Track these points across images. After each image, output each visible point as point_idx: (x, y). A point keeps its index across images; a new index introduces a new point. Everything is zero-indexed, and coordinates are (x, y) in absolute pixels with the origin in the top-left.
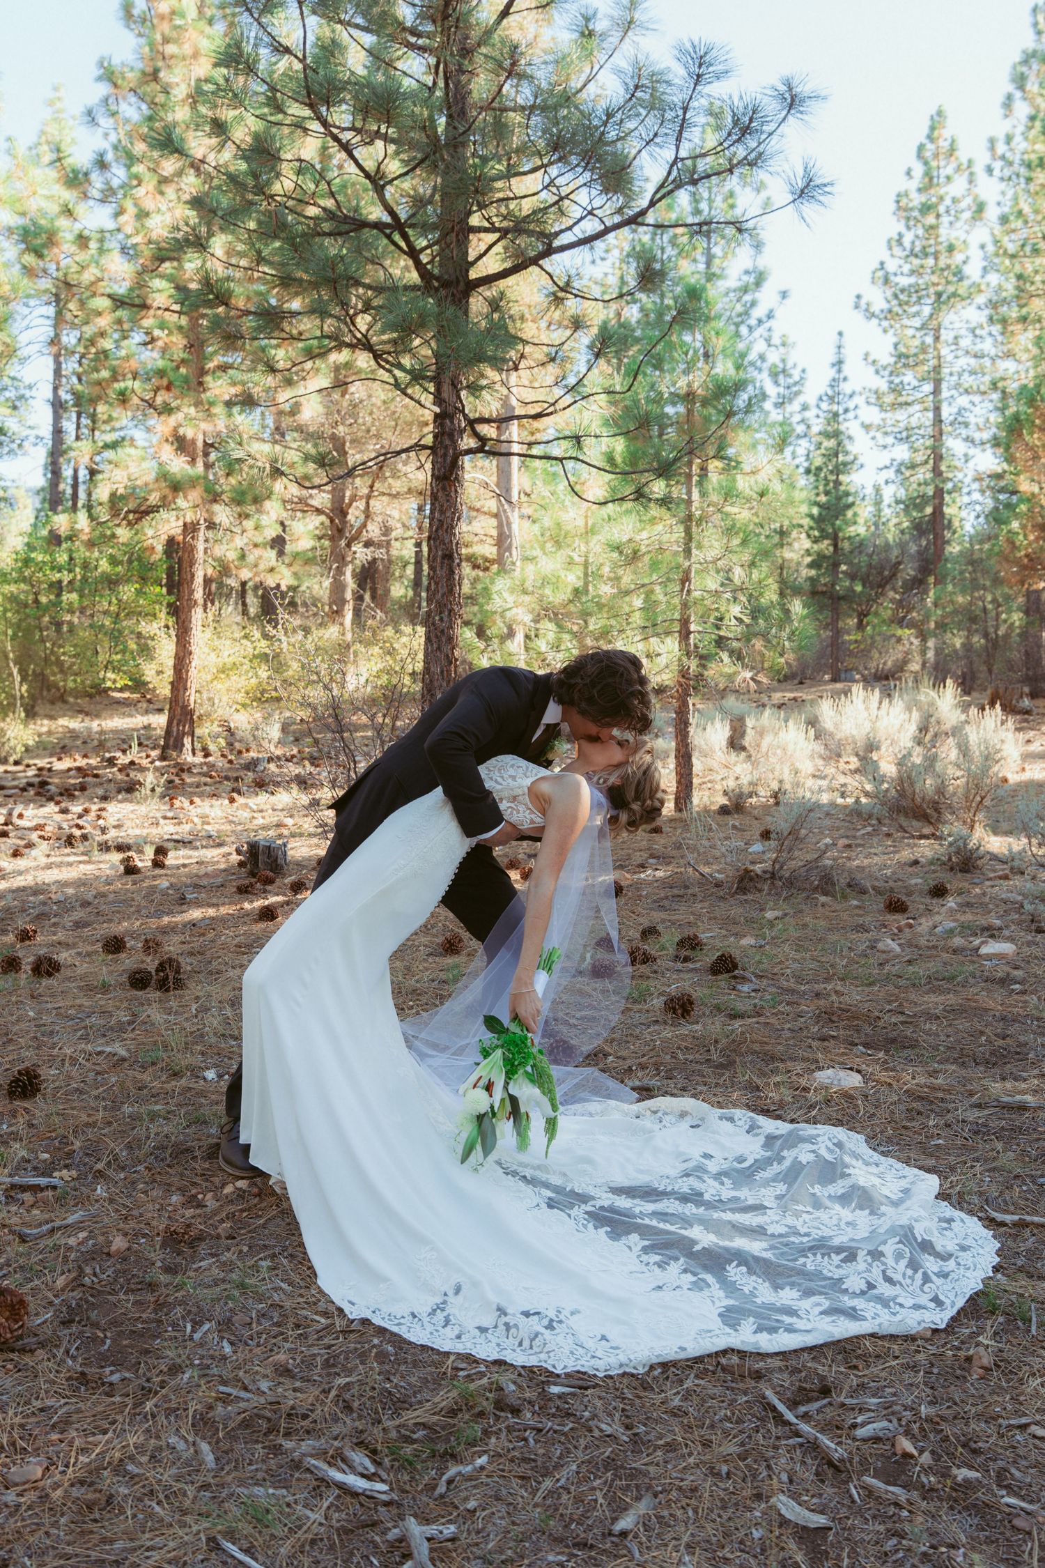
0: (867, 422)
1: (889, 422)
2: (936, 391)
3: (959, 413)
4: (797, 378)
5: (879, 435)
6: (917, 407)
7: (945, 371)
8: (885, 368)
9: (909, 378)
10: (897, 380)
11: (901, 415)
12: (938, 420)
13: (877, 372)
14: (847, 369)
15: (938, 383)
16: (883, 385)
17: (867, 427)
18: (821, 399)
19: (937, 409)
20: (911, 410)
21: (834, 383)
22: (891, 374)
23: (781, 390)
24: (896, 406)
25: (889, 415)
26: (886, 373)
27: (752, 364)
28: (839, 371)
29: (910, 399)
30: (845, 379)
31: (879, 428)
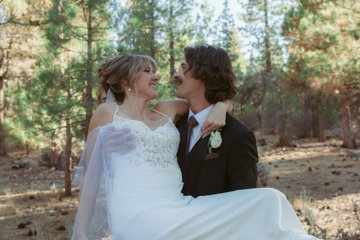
0: (240, 27)
1: (248, 27)
2: (266, 15)
3: (275, 23)
4: (211, 9)
5: (244, 32)
6: (259, 21)
7: (269, 6)
8: (246, 5)
9: (255, 9)
10: (250, 10)
11: (253, 24)
12: (267, 26)
13: (243, 7)
14: (229, 5)
15: (266, 11)
16: (245, 13)
17: (240, 29)
18: (219, 17)
19: (266, 22)
20: (256, 22)
21: (224, 11)
22: (248, 8)
23: (205, 14)
24: (250, 20)
25: (248, 24)
26: (246, 7)
27: (189, 2)
28: (226, 6)
29: (256, 18)
30: (229, 9)
31: (244, 29)
